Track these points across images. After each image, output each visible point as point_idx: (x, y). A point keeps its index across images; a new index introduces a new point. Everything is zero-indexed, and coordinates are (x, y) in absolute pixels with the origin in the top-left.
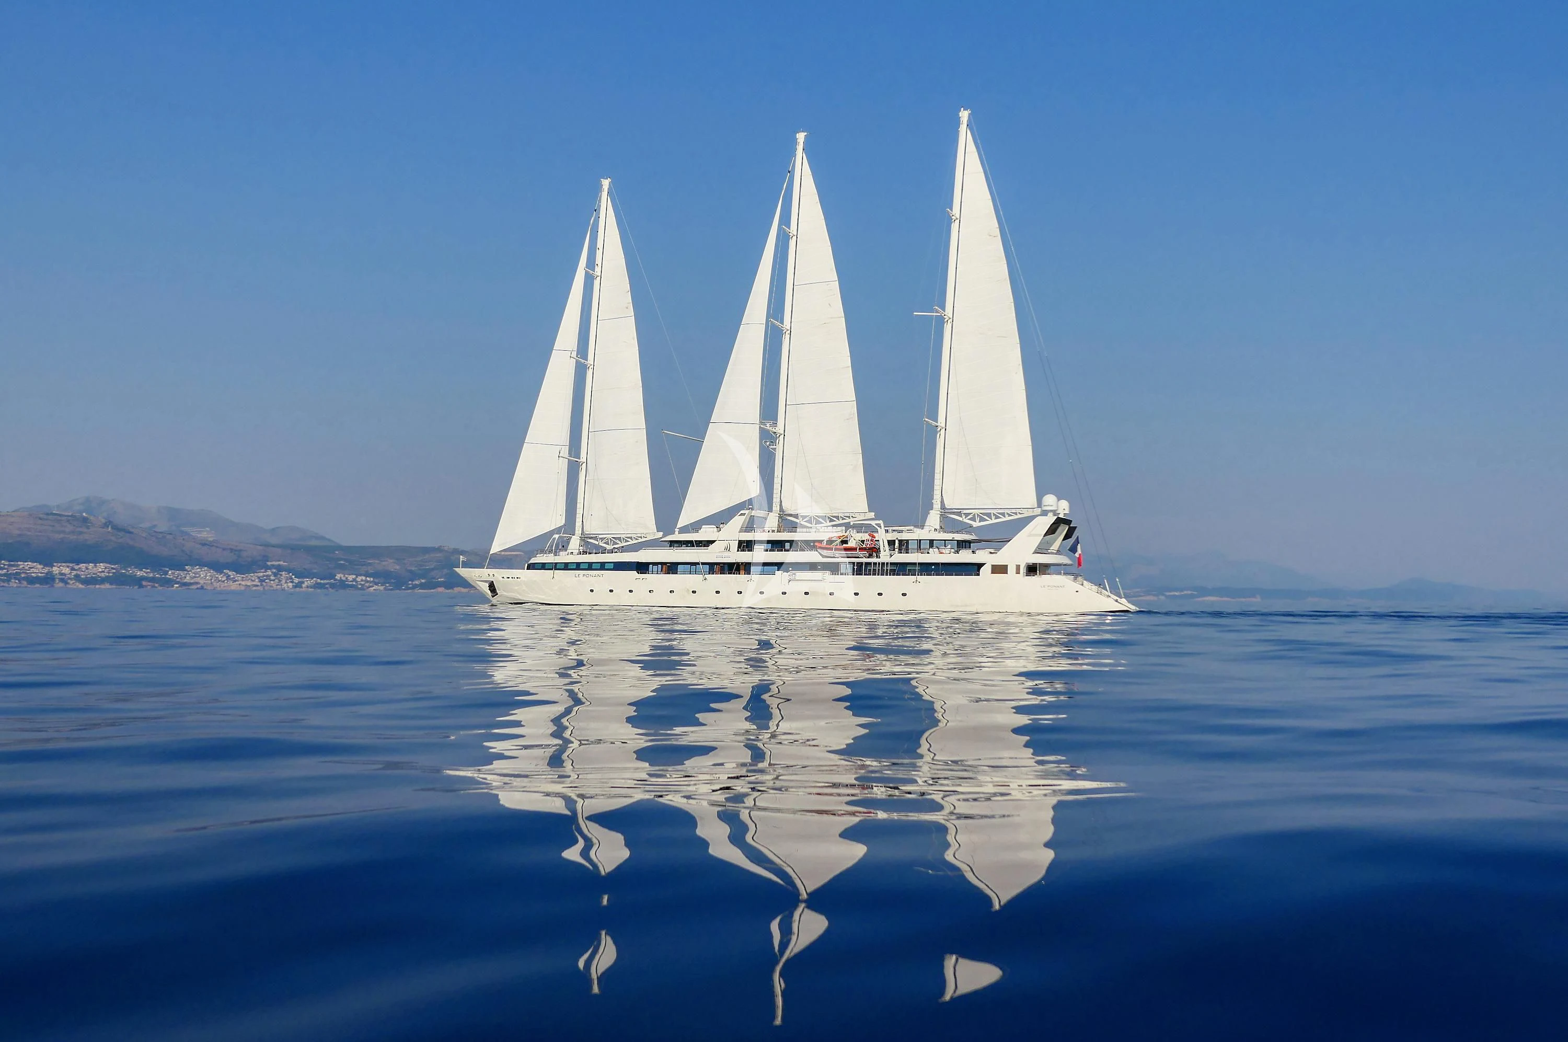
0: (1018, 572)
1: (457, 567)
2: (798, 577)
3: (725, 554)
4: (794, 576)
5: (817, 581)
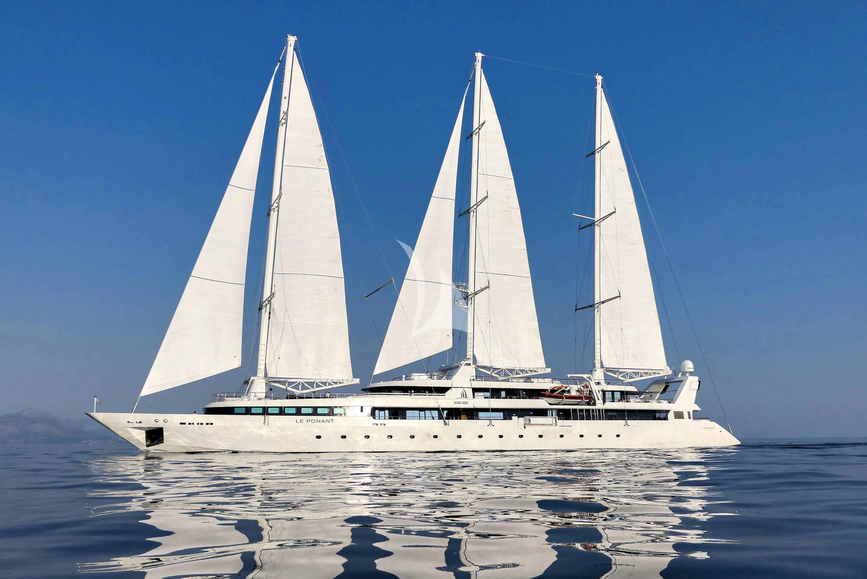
0: (690, 418)
1: (94, 412)
2: (533, 422)
3: (463, 400)
4: (529, 421)
5: (549, 425)
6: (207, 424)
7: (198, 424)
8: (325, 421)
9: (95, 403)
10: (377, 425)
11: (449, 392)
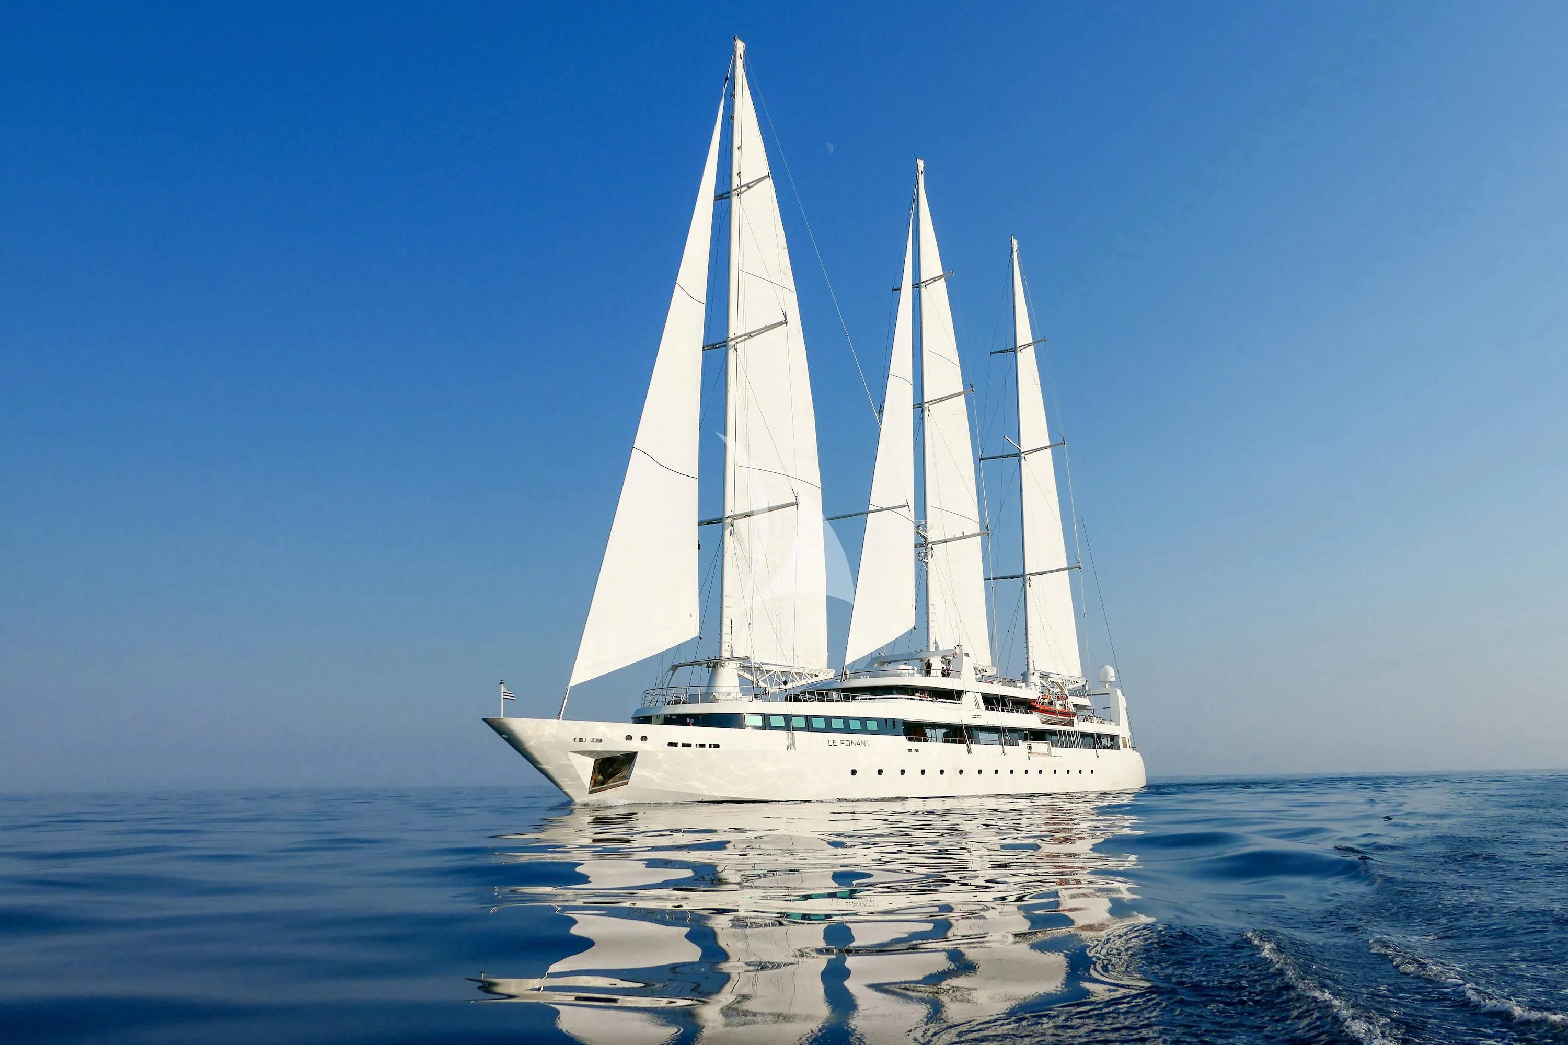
1: (500, 717)
2: (1033, 750)
3: (978, 712)
4: (1030, 748)
5: (1044, 754)
7: (710, 746)
8: (861, 744)
9: (502, 697)
10: (910, 751)
11: (964, 698)
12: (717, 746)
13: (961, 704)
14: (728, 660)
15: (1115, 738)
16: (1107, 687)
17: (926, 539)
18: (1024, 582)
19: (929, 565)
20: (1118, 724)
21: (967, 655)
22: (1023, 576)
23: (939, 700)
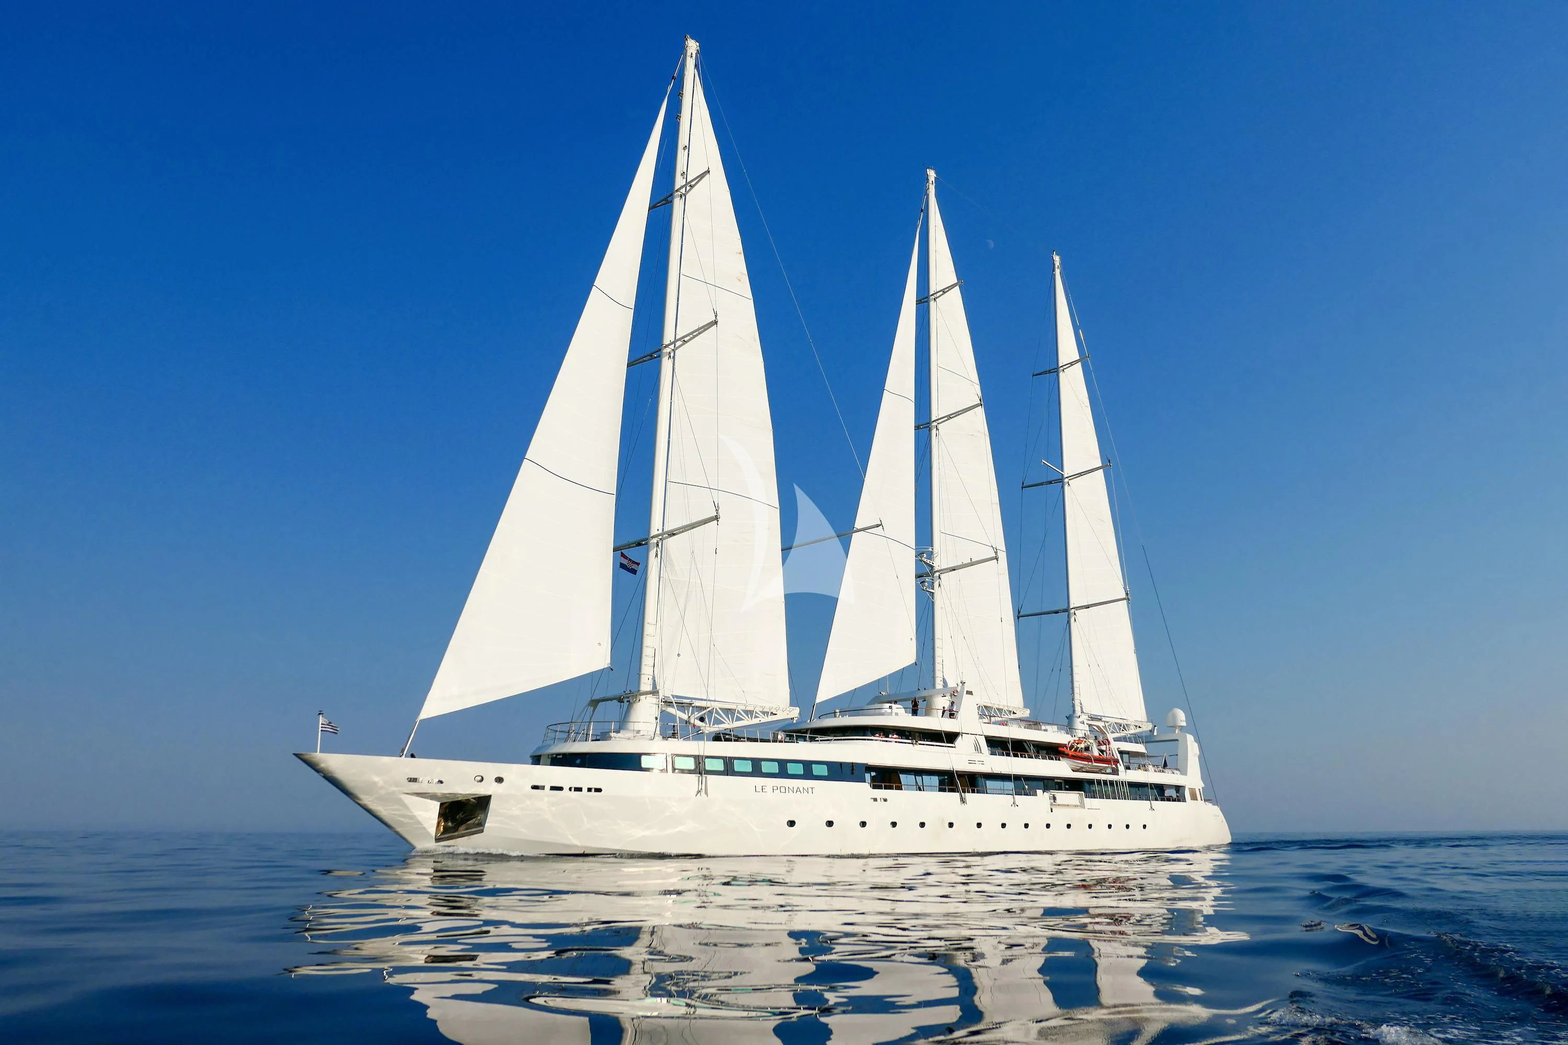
1: (317, 752)
2: (1058, 801)
3: (978, 757)
4: (1054, 798)
5: (1076, 806)
6: (589, 790)
7: (570, 789)
8: (802, 791)
9: (320, 729)
10: (875, 800)
11: (959, 741)
12: (598, 790)
13: (955, 747)
14: (646, 693)
15: (1181, 789)
16: (1176, 732)
17: (932, 567)
18: (1069, 617)
19: (935, 595)
20: (1184, 772)
21: (970, 693)
22: (1067, 610)
23: (920, 742)
